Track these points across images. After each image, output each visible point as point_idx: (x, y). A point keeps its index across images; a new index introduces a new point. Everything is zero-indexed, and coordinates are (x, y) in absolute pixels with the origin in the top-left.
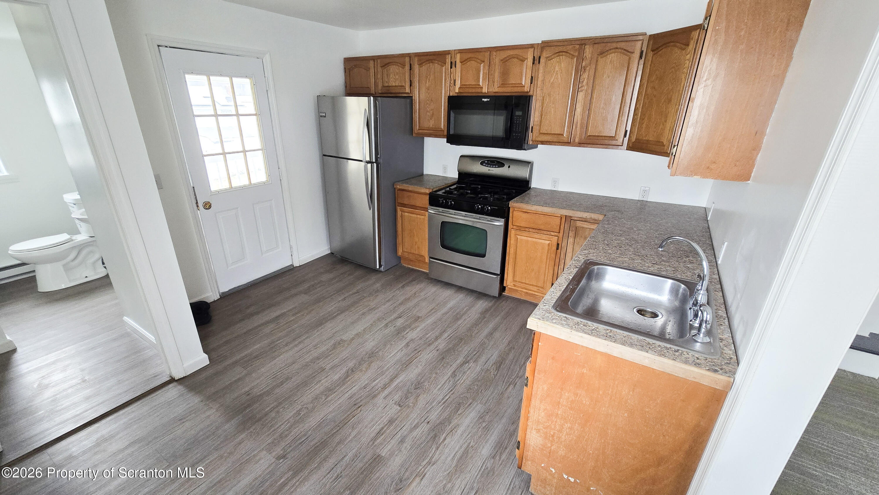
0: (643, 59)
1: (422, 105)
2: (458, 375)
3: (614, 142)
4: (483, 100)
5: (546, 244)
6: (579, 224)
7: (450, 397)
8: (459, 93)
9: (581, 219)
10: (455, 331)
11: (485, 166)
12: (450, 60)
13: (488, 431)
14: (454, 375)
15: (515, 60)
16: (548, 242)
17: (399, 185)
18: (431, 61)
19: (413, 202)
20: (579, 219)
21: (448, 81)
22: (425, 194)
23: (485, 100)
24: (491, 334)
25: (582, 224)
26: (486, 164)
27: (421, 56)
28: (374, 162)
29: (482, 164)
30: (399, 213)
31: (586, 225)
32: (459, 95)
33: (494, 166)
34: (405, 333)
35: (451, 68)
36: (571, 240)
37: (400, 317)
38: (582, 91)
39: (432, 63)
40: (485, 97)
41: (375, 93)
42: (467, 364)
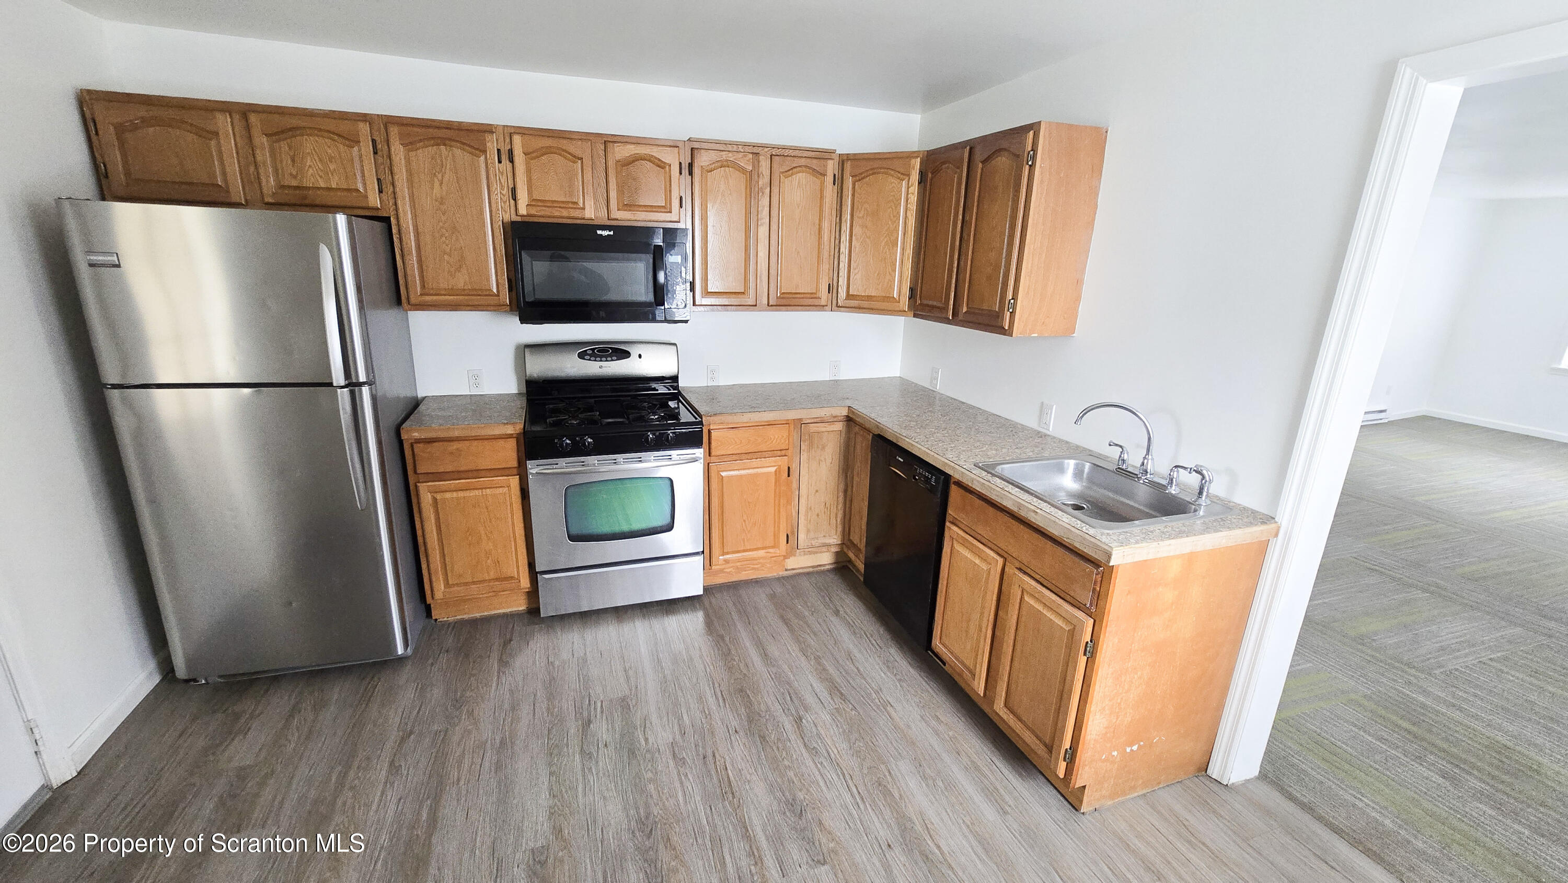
0: (836, 185)
1: (427, 239)
2: (816, 745)
3: (816, 302)
4: (599, 232)
5: (771, 473)
6: (813, 428)
7: (855, 785)
8: (528, 215)
9: (815, 420)
10: (713, 684)
11: (590, 360)
12: (495, 146)
13: (955, 787)
14: (813, 752)
15: (648, 165)
16: (773, 469)
17: (417, 431)
18: (443, 141)
19: (464, 464)
20: (812, 421)
21: (497, 189)
22: (510, 436)
23: (605, 233)
24: (765, 656)
25: (818, 427)
26: (591, 355)
27: (407, 125)
28: (363, 384)
29: (582, 356)
30: (426, 498)
31: (822, 427)
32: (527, 219)
33: (605, 359)
34: (643, 743)
35: (500, 162)
36: (804, 456)
37: (590, 722)
38: (762, 225)
39: (445, 145)
40: (604, 228)
41: (246, 200)
42: (803, 721)
